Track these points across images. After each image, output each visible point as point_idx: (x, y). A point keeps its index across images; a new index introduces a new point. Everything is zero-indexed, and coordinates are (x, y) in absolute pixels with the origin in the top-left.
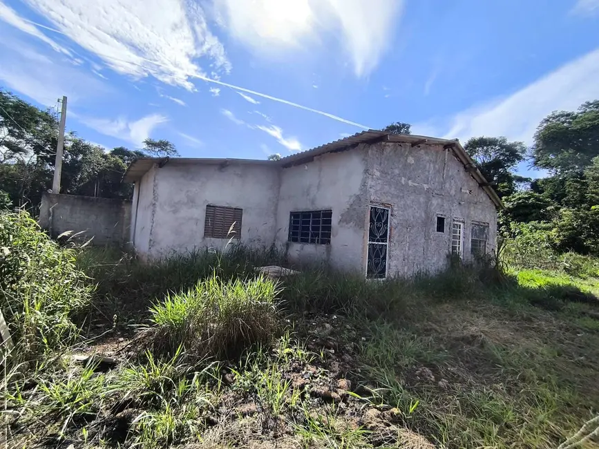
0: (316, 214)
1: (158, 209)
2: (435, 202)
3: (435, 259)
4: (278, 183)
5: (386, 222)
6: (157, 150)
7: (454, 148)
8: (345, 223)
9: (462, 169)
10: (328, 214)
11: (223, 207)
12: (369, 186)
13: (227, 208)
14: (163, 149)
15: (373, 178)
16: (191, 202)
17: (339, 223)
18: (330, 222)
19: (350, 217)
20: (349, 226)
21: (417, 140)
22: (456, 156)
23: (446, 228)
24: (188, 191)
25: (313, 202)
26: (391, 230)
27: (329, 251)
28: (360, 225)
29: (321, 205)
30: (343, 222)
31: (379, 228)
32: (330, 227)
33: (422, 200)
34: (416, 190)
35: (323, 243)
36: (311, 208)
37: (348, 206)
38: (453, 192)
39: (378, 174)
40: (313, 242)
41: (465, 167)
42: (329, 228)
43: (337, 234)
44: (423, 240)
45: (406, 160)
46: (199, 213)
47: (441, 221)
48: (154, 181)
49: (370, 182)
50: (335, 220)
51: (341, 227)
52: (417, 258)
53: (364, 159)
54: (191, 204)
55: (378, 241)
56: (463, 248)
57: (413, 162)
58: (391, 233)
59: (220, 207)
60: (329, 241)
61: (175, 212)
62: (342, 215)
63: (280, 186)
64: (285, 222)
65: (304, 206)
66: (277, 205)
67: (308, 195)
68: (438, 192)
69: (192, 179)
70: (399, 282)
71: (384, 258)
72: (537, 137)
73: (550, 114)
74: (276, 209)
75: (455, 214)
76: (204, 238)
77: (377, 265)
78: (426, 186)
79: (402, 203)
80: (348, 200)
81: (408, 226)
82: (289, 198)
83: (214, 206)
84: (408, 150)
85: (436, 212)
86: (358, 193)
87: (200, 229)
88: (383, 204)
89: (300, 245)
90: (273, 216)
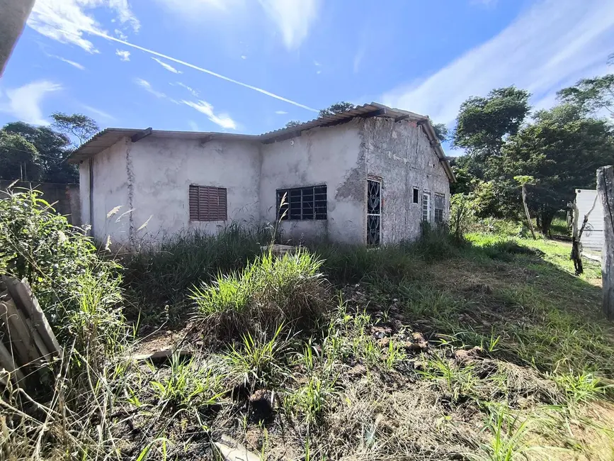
0: (308, 190)
1: (135, 191)
2: (412, 175)
3: (413, 228)
4: (259, 160)
5: (378, 195)
6: (71, 126)
7: (424, 125)
8: (342, 197)
9: (429, 145)
10: (323, 189)
11: (207, 187)
12: (366, 160)
13: (210, 188)
14: (79, 125)
15: (368, 152)
16: (172, 182)
17: (336, 198)
18: (325, 197)
19: (343, 193)
20: (347, 199)
21: (400, 116)
22: (426, 132)
23: (419, 199)
24: (167, 170)
25: (303, 178)
26: (382, 202)
27: (326, 225)
28: (360, 198)
29: (314, 179)
30: (340, 196)
31: (373, 201)
32: (326, 202)
33: (403, 173)
34: (399, 164)
35: (318, 218)
36: (300, 184)
37: (345, 180)
38: (423, 167)
39: (372, 147)
40: (305, 218)
41: (431, 144)
42: (325, 204)
43: (334, 208)
44: (405, 211)
45: (391, 135)
46: (183, 195)
47: (416, 192)
49: (367, 156)
50: (331, 194)
51: (339, 201)
52: (401, 227)
53: (359, 133)
54: (172, 184)
55: (373, 213)
56: (430, 215)
57: (396, 137)
58: (382, 205)
59: (204, 187)
60: (325, 217)
61: (155, 194)
62: (338, 190)
63: (261, 162)
64: (271, 200)
65: (293, 182)
66: (260, 183)
67: (296, 171)
68: (414, 166)
69: (171, 156)
70: (391, 249)
71: (378, 228)
72: (459, 119)
73: (468, 99)
74: (259, 187)
75: (425, 186)
76: (190, 222)
77: (373, 235)
78: (405, 160)
79: (390, 176)
80: (344, 174)
81: (395, 198)
82: (274, 175)
83: (198, 187)
84: (393, 123)
85: (413, 185)
86: (356, 166)
87: (185, 212)
88: (376, 177)
89: (291, 223)
90: (256, 195)
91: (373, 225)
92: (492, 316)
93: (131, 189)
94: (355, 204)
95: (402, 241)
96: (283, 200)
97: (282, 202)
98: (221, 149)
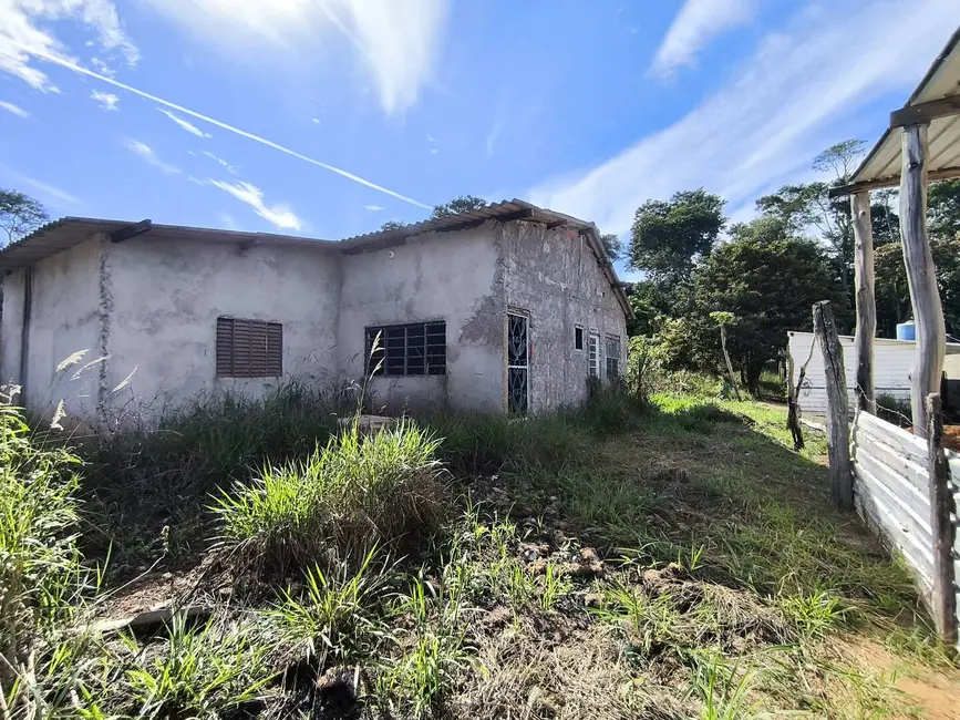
0: (416, 328)
1: (114, 326)
2: (572, 307)
3: (576, 386)
4: (338, 280)
5: (524, 337)
7: (588, 235)
8: (470, 340)
9: (596, 264)
10: (438, 328)
11: (248, 322)
12: (505, 285)
13: (254, 322)
15: (508, 271)
16: (186, 312)
17: (460, 341)
18: (443, 339)
19: (473, 331)
20: (477, 343)
21: (556, 220)
22: (589, 244)
23: (584, 343)
24: (177, 291)
25: (409, 309)
26: (531, 348)
27: (444, 384)
28: (493, 339)
29: (427, 311)
30: (467, 338)
31: (517, 345)
32: (445, 347)
33: (560, 305)
34: (554, 291)
35: (432, 372)
36: (404, 319)
37: (474, 314)
38: (588, 295)
39: (513, 265)
40: (411, 373)
41: (598, 263)
42: (443, 350)
43: (457, 356)
44: (563, 361)
45: (542, 248)
46: (206, 334)
47: (579, 332)
48: (102, 268)
49: (507, 278)
50: (452, 335)
51: (464, 345)
52: (558, 386)
53: (495, 244)
54: (185, 316)
55: (517, 364)
56: (600, 367)
57: (549, 251)
58: (531, 353)
59: (244, 322)
60: (444, 369)
61: (151, 331)
62: (463, 328)
63: (342, 284)
64: (357, 343)
65: (392, 315)
66: (338, 315)
67: (398, 298)
68: (575, 295)
69: (185, 267)
71: (525, 388)
72: (635, 230)
73: (645, 203)
74: (337, 323)
75: (592, 324)
76: (216, 379)
77: (517, 398)
78: (563, 286)
79: (541, 308)
80: (472, 304)
81: (549, 341)
82: (361, 304)
83: (231, 320)
84: (543, 231)
85: (575, 322)
86: (489, 293)
87: (208, 362)
88: (521, 310)
89: (389, 380)
90: (331, 334)
91: (517, 382)
92: (691, 516)
93: (107, 322)
94: (489, 351)
95: (560, 407)
96: (376, 343)
97: (374, 347)
98: (274, 261)
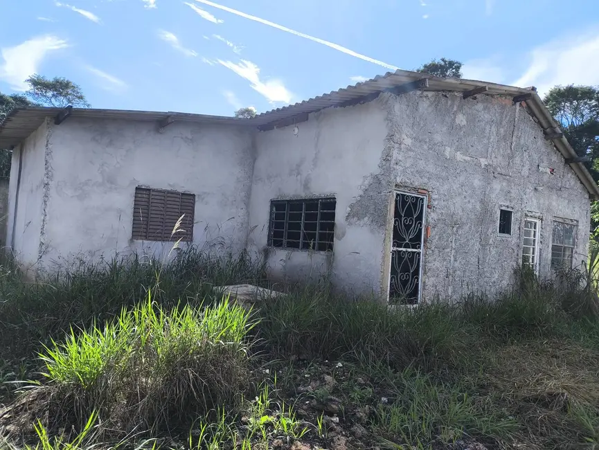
0: (312, 203)
1: (52, 192)
2: (497, 186)
3: (496, 276)
4: (251, 154)
5: (420, 218)
6: (50, 94)
7: (529, 101)
8: (356, 218)
9: (541, 134)
10: (330, 204)
11: (164, 192)
12: (393, 162)
13: (169, 192)
14: (60, 94)
15: (400, 149)
16: (110, 182)
17: (347, 219)
18: (333, 216)
19: (365, 208)
20: (362, 223)
21: (471, 88)
22: (533, 114)
23: (514, 227)
24: (103, 165)
25: (306, 186)
26: (427, 230)
27: (330, 261)
28: (380, 221)
29: (320, 189)
31: (408, 227)
32: (333, 225)
33: (477, 183)
34: (467, 167)
35: (321, 248)
36: (303, 194)
37: (362, 193)
38: (525, 172)
39: (408, 141)
40: (306, 246)
41: (545, 133)
42: (332, 226)
43: (344, 234)
44: (477, 246)
45: (454, 120)
46: (124, 201)
47: (506, 216)
48: (47, 145)
49: (395, 154)
50: (341, 213)
51: (350, 224)
52: (467, 274)
53: (386, 119)
54: (109, 185)
55: (407, 246)
56: (540, 256)
57: (464, 123)
58: (427, 235)
59: (160, 191)
60: (331, 247)
61: (81, 198)
62: (351, 206)
63: (255, 160)
64: (262, 216)
65: (292, 190)
66: (250, 188)
67: (299, 174)
68: (503, 172)
69: (111, 143)
70: (440, 311)
71: (416, 272)
74: (248, 195)
75: (528, 206)
76: (131, 241)
77: (404, 283)
78: (483, 162)
79: (446, 187)
80: (360, 182)
81: (456, 224)
82: (269, 177)
83: (149, 190)
84: (457, 103)
85: (499, 202)
86: (377, 171)
87: (126, 226)
88: (416, 189)
89: (286, 252)
90: (244, 206)
91: (405, 266)
93: (48, 189)
94: (372, 231)
96: (177, 225)
98: (190, 137)
